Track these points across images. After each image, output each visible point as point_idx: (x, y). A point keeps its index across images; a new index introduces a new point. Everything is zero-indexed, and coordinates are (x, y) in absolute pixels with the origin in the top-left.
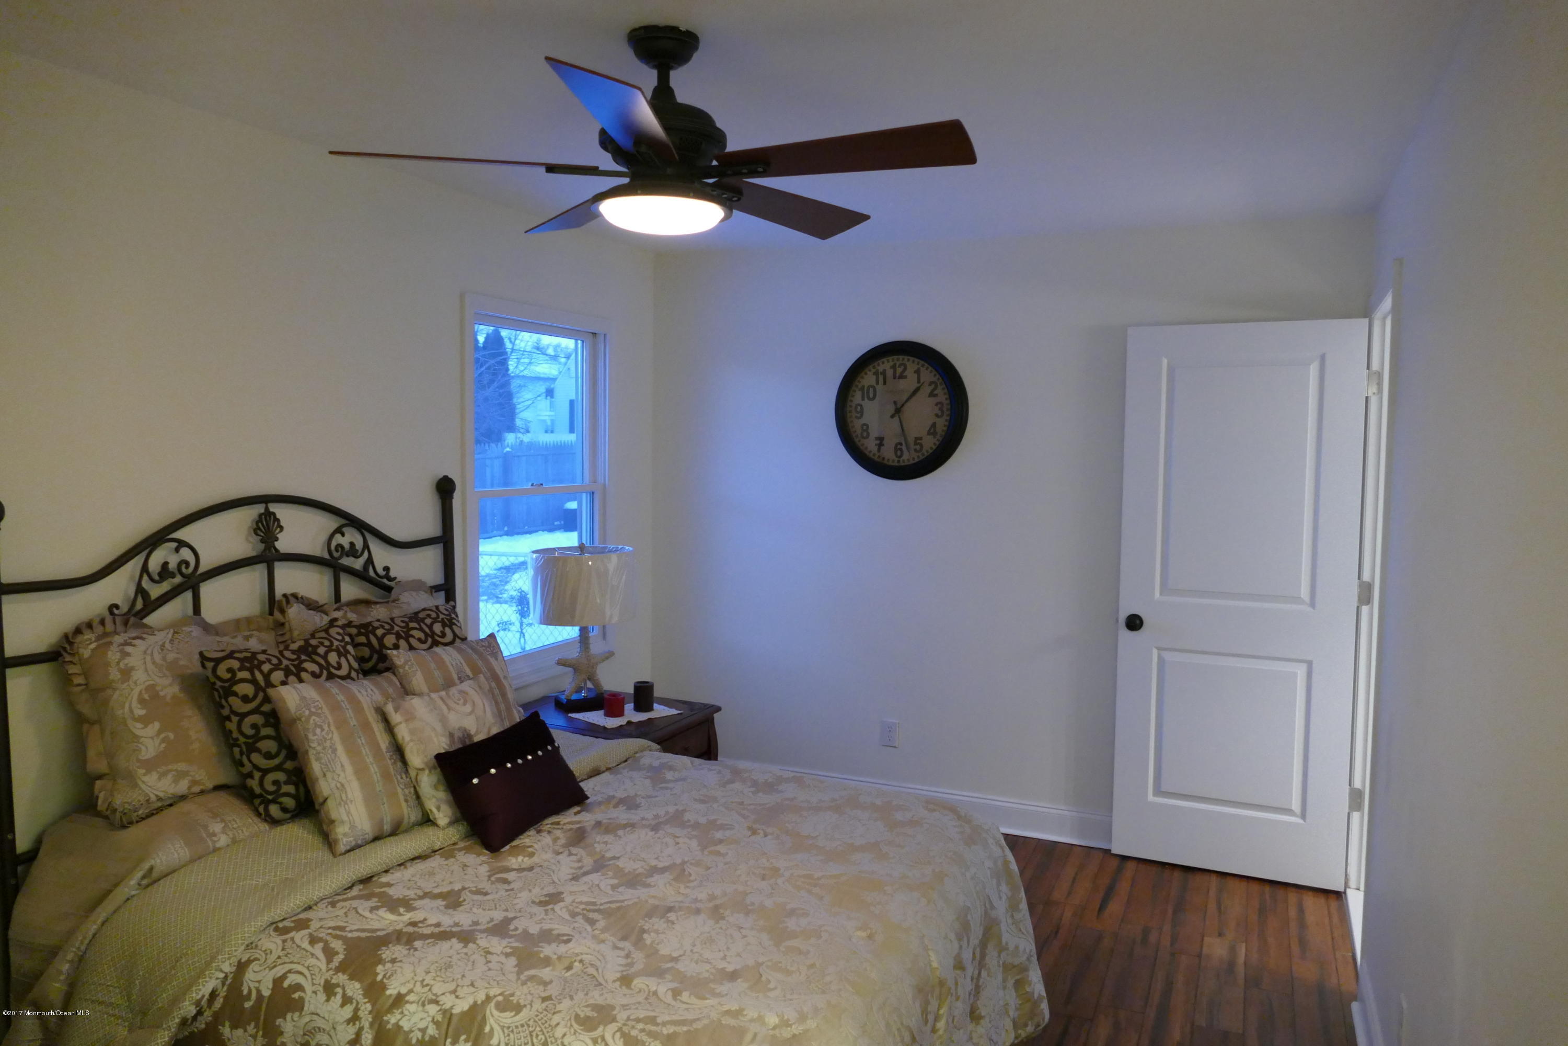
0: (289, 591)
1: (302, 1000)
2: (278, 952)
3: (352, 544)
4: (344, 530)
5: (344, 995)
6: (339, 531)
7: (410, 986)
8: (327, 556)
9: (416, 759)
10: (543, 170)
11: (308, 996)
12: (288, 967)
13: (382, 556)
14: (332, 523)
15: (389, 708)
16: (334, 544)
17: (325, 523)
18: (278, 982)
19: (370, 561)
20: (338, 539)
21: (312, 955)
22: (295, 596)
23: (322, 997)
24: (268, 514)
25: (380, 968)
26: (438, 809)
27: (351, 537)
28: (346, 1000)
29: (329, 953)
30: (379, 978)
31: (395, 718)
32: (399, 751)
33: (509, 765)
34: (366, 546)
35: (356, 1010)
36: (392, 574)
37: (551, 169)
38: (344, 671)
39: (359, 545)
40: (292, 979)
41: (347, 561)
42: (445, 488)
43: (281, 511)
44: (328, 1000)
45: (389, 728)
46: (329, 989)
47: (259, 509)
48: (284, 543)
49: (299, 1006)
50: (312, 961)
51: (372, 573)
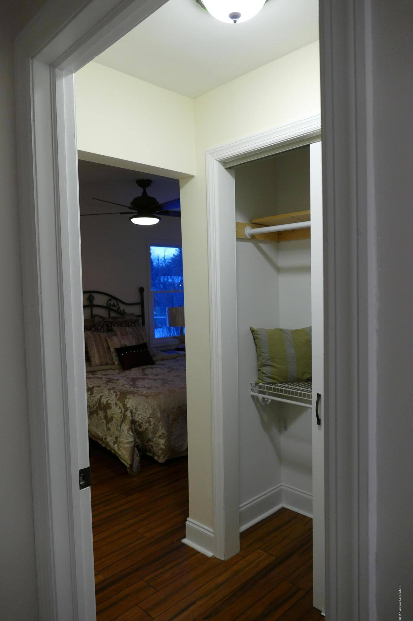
0: (96, 313)
1: (111, 406)
2: (107, 394)
3: (114, 303)
4: (111, 300)
5: (119, 406)
6: (110, 300)
7: (130, 406)
8: (107, 306)
9: (112, 350)
10: (119, 214)
11: (112, 405)
12: (109, 398)
13: (122, 307)
14: (108, 298)
15: (107, 338)
16: (109, 303)
17: (106, 298)
18: (107, 401)
19: (119, 308)
20: (110, 302)
21: (113, 396)
22: (97, 315)
23: (115, 406)
24: (91, 295)
25: (126, 400)
26: (116, 361)
27: (113, 302)
28: (120, 408)
29: (116, 395)
30: (126, 403)
31: (108, 340)
32: (109, 348)
33: (131, 352)
34: (118, 304)
35: (121, 410)
36: (125, 311)
37: (121, 213)
38: (102, 331)
39: (116, 304)
40: (110, 401)
41: (113, 308)
42: (141, 290)
43: (95, 295)
44: (116, 407)
45: (107, 343)
46: (116, 404)
47: (89, 294)
48: (95, 302)
49: (110, 408)
50: (113, 397)
51: (119, 311)
